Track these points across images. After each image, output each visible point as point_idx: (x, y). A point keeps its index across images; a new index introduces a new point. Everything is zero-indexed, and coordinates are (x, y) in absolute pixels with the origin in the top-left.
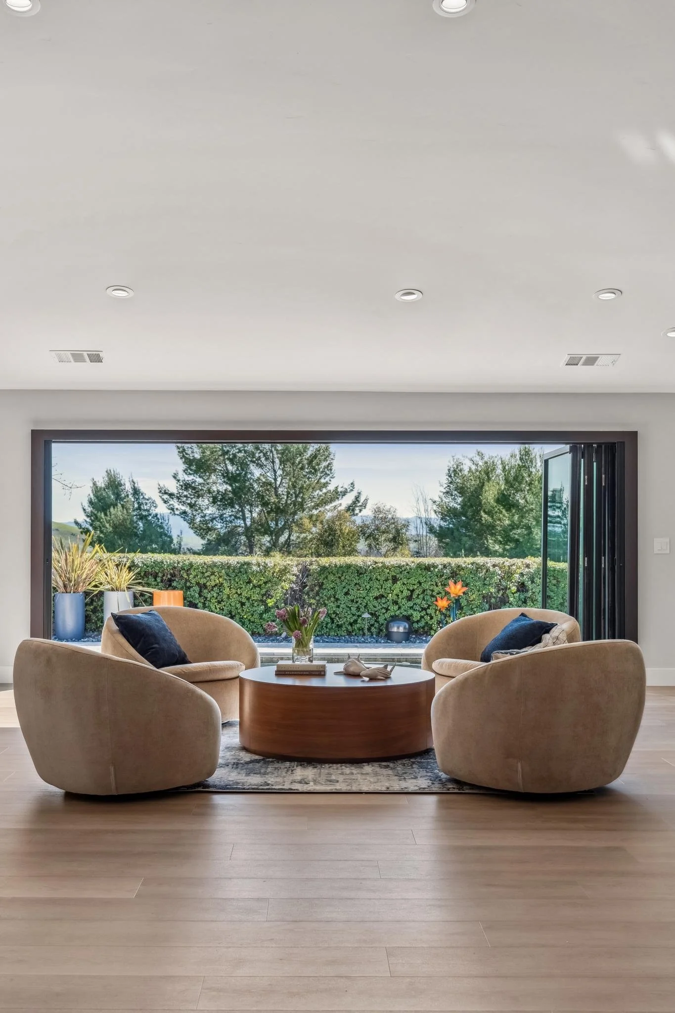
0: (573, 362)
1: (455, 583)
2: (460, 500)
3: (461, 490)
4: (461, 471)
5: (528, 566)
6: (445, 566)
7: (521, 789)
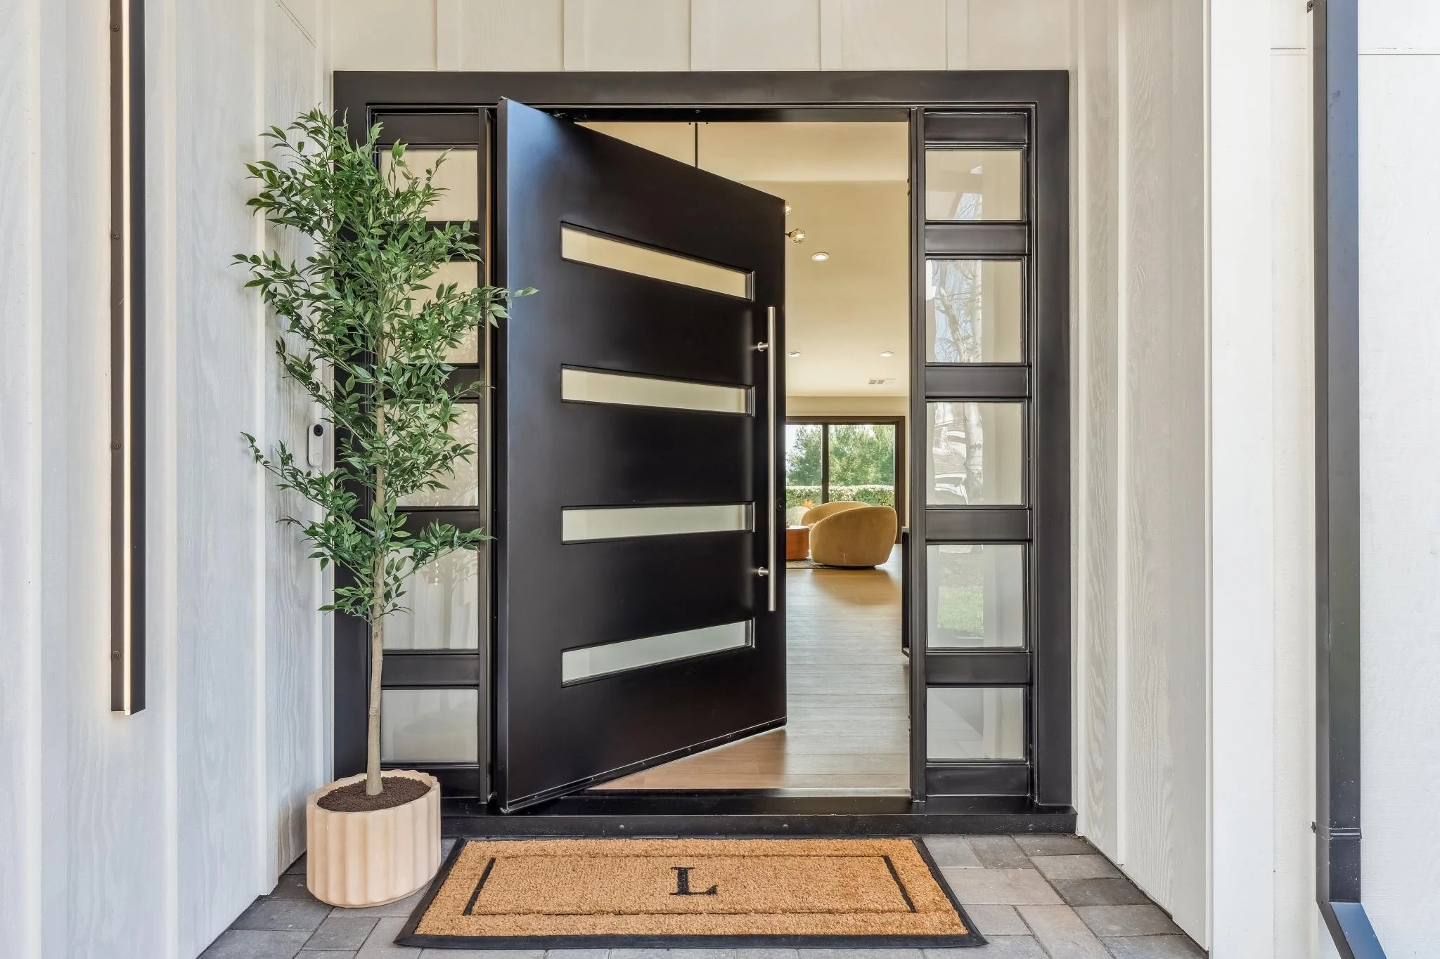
0: (872, 382)
1: (808, 500)
2: (804, 451)
3: (806, 445)
4: (805, 431)
5: (851, 491)
6: (801, 491)
7: (846, 565)
